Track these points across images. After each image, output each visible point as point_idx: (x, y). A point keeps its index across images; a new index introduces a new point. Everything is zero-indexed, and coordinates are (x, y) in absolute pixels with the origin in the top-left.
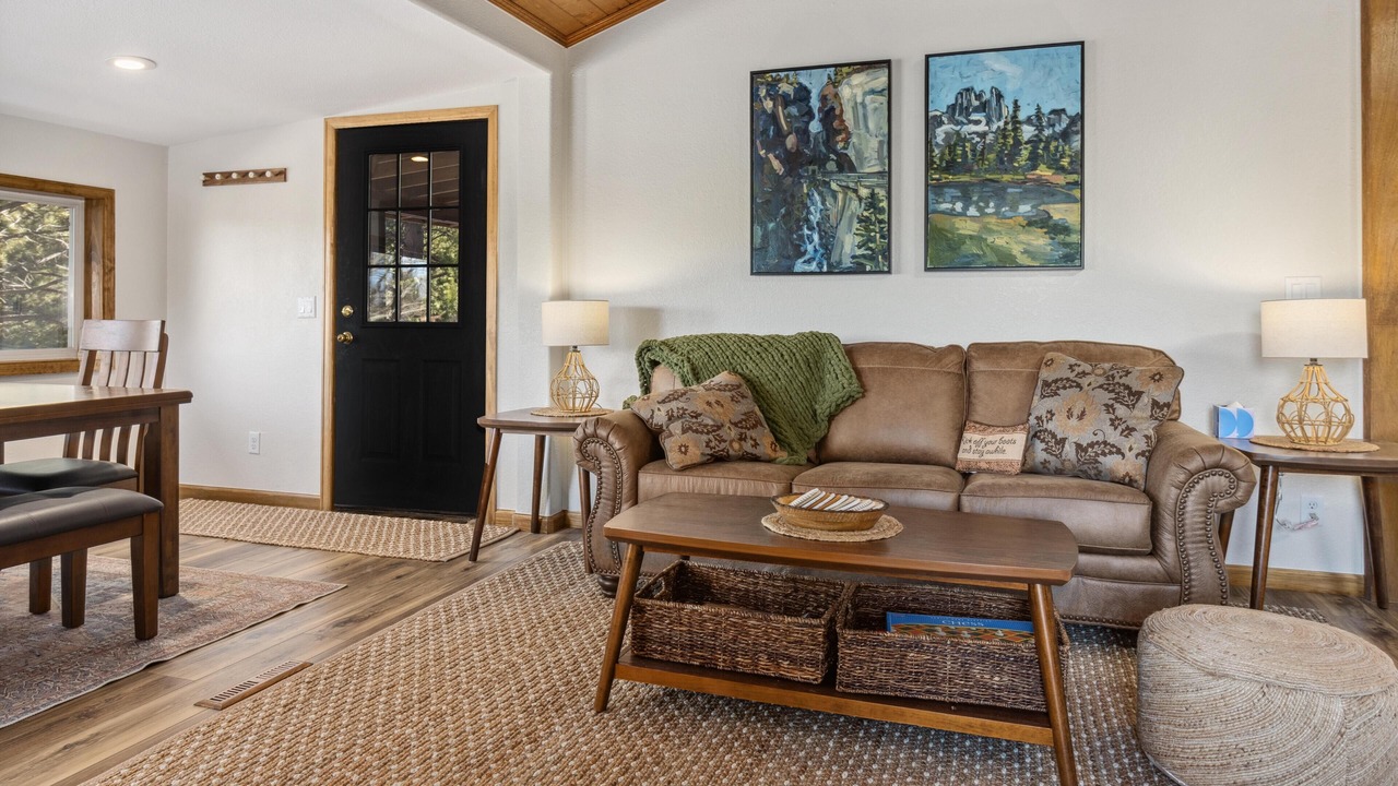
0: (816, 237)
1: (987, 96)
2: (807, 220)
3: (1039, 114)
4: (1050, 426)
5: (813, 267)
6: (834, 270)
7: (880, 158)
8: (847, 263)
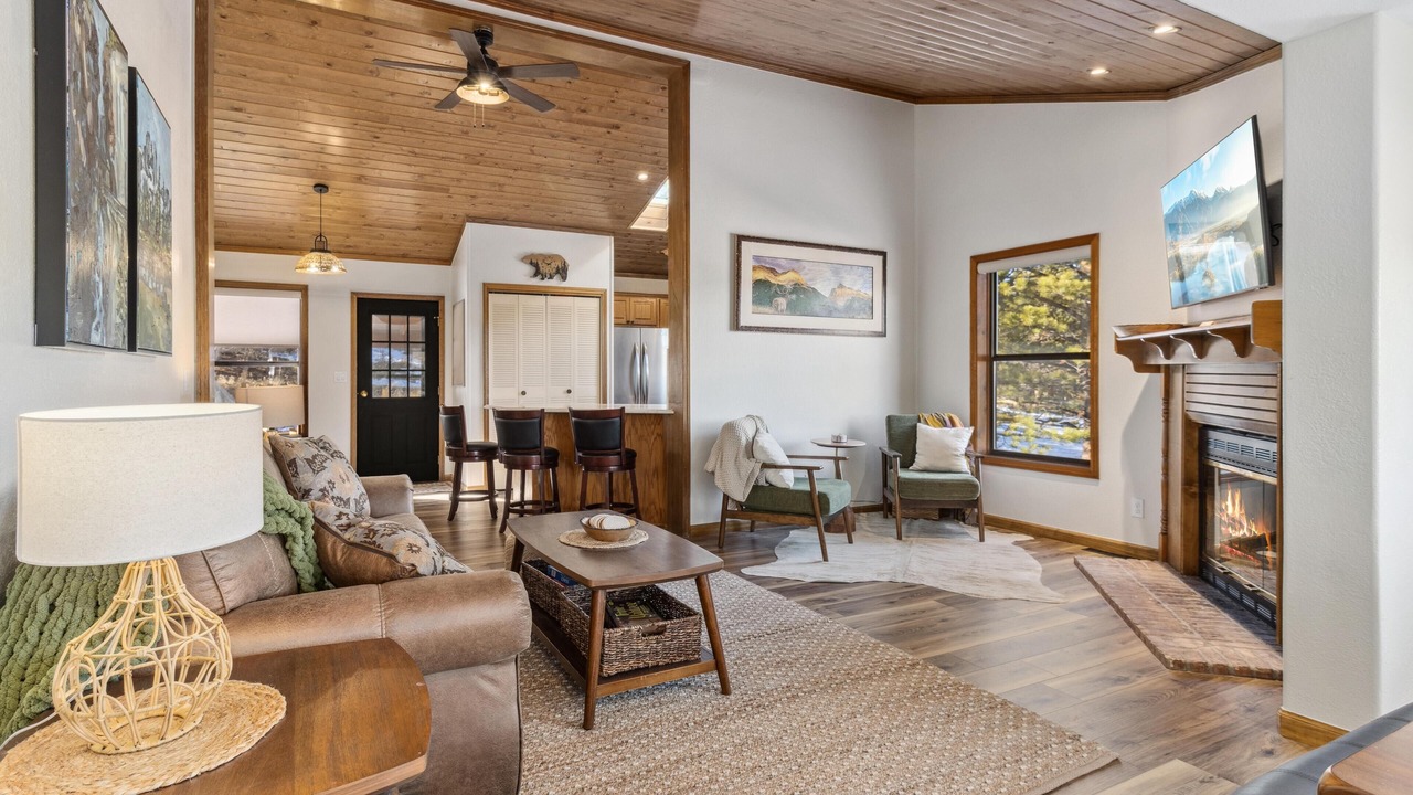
4: (336, 493)
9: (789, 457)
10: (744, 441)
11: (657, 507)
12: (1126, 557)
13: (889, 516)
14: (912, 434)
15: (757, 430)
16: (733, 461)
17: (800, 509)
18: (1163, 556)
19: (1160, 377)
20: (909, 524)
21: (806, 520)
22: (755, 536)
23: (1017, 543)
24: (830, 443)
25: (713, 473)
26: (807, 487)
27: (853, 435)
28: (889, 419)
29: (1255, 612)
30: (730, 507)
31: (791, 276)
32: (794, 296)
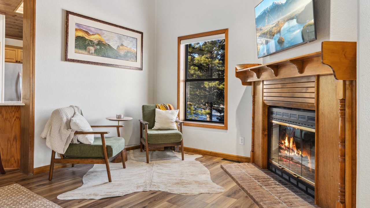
9: (92, 127)
10: (65, 120)
11: (16, 159)
12: (239, 162)
13: (143, 150)
14: (153, 113)
15: (75, 113)
16: (57, 131)
17: (96, 155)
18: (252, 160)
19: (251, 88)
20: (152, 154)
21: (100, 160)
22: (74, 169)
23: (197, 159)
24: (115, 119)
25: (45, 138)
26: (100, 143)
27: (127, 115)
28: (143, 107)
29: (297, 186)
30: (57, 157)
31: (96, 36)
32: (98, 47)
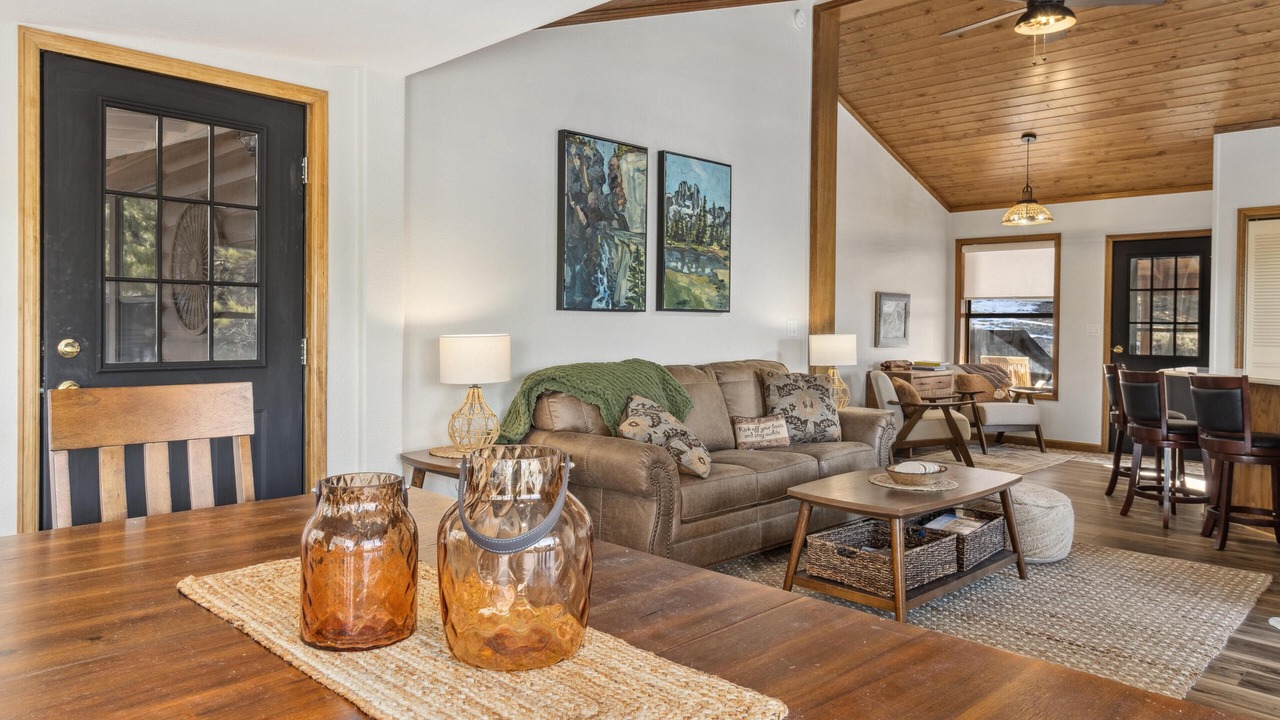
0: (605, 280)
1: (693, 190)
2: (600, 266)
3: (714, 208)
4: (795, 414)
5: (603, 305)
6: (615, 307)
7: (641, 223)
8: (623, 303)
